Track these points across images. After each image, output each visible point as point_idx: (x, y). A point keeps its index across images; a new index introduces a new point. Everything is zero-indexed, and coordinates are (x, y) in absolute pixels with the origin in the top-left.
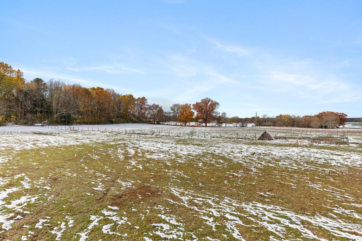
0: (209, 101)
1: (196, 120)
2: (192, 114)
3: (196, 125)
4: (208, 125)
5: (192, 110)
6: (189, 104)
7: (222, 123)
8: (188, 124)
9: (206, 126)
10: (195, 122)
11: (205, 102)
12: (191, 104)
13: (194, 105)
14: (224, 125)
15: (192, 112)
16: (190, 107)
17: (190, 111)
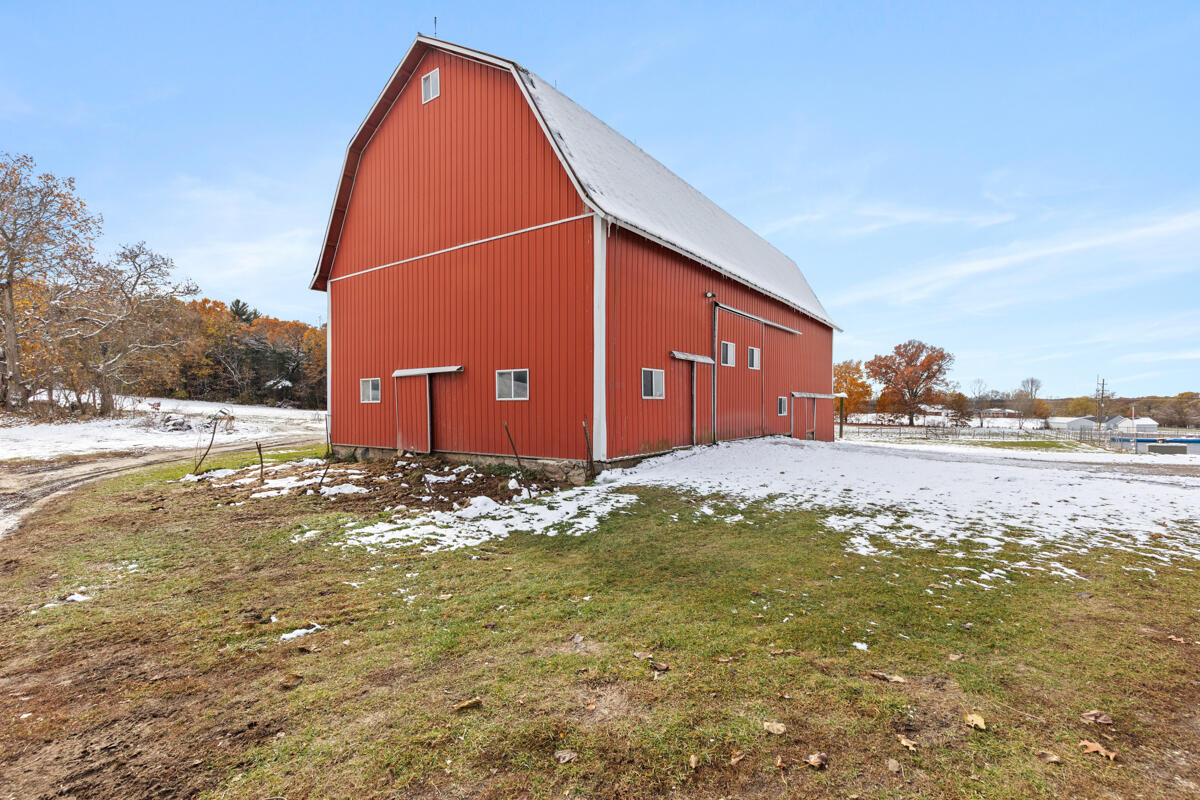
0: (921, 348)
1: (880, 406)
2: (867, 391)
3: (879, 423)
4: (919, 421)
5: (864, 379)
6: (855, 362)
7: (969, 416)
8: (852, 418)
9: (911, 424)
10: (874, 415)
11: (909, 352)
12: (860, 362)
13: (869, 365)
14: (975, 422)
15: (863, 383)
16: (858, 370)
17: (860, 381)
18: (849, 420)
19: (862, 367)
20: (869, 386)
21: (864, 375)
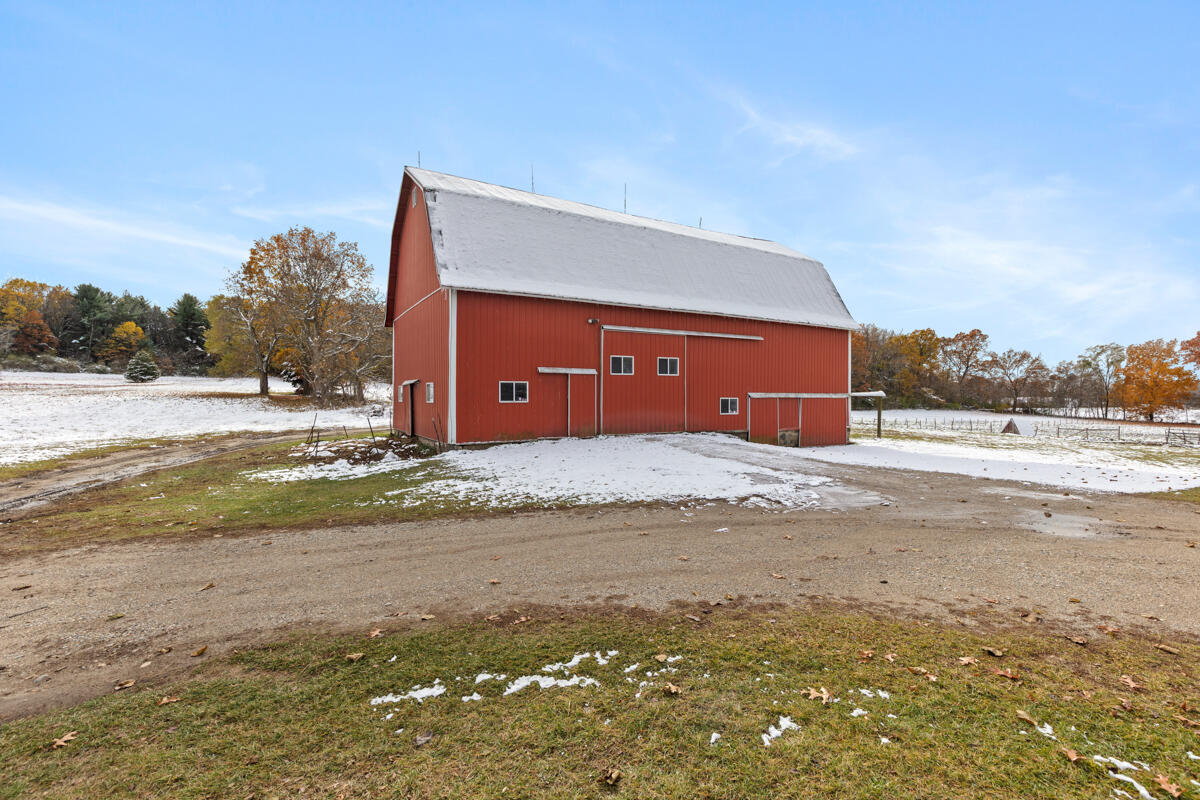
2: (1186, 380)
5: (1181, 364)
6: (1167, 340)
8: (1162, 416)
13: (1186, 345)
15: (1180, 369)
16: (1169, 352)
17: (1173, 367)
18: (1157, 417)
19: (1177, 348)
20: (1189, 373)
21: (1181, 359)
